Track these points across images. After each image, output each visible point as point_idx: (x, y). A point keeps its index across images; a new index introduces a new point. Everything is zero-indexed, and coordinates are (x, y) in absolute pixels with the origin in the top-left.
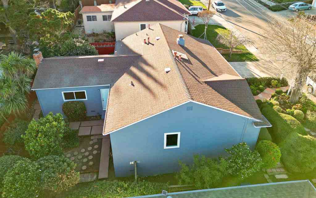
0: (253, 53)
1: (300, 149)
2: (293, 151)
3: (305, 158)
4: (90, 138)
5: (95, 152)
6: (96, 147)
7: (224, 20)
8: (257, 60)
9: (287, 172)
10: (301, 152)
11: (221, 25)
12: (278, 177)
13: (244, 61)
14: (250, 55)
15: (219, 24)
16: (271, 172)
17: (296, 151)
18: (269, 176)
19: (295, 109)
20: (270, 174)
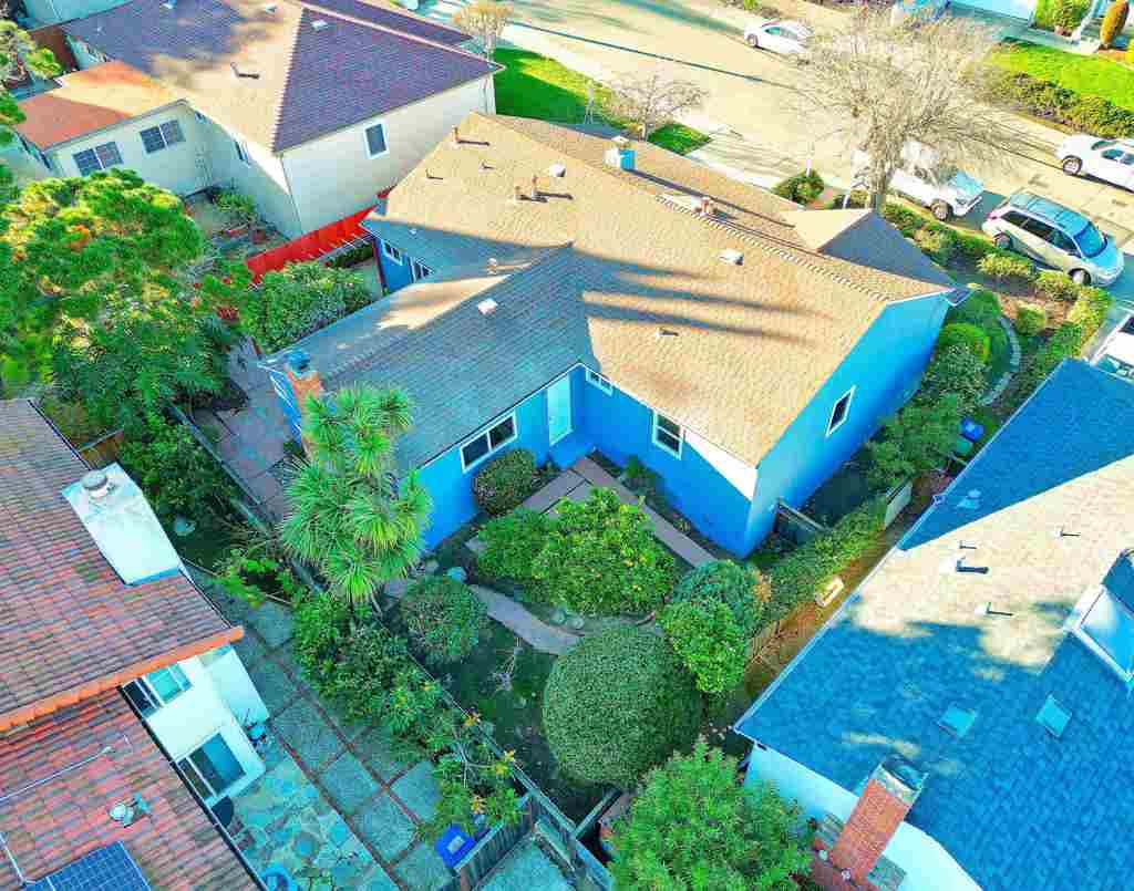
8: (706, 140)
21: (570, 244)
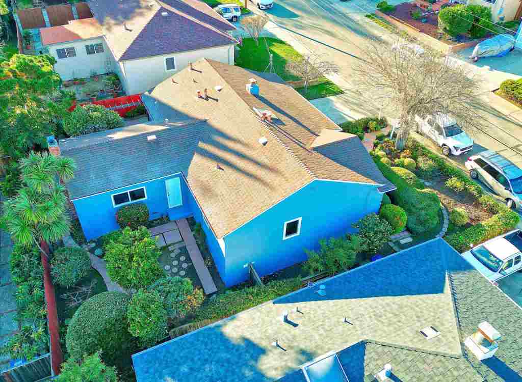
0: (333, 82)
1: (420, 207)
2: (414, 210)
3: (426, 214)
4: (169, 249)
5: (185, 265)
6: (183, 258)
7: (275, 26)
8: (342, 92)
9: (411, 235)
10: (422, 209)
11: (274, 36)
12: (403, 242)
13: (324, 96)
14: (330, 85)
15: (272, 34)
16: (395, 239)
17: (417, 209)
18: (394, 243)
19: (405, 157)
20: (394, 241)
21: (206, 120)
